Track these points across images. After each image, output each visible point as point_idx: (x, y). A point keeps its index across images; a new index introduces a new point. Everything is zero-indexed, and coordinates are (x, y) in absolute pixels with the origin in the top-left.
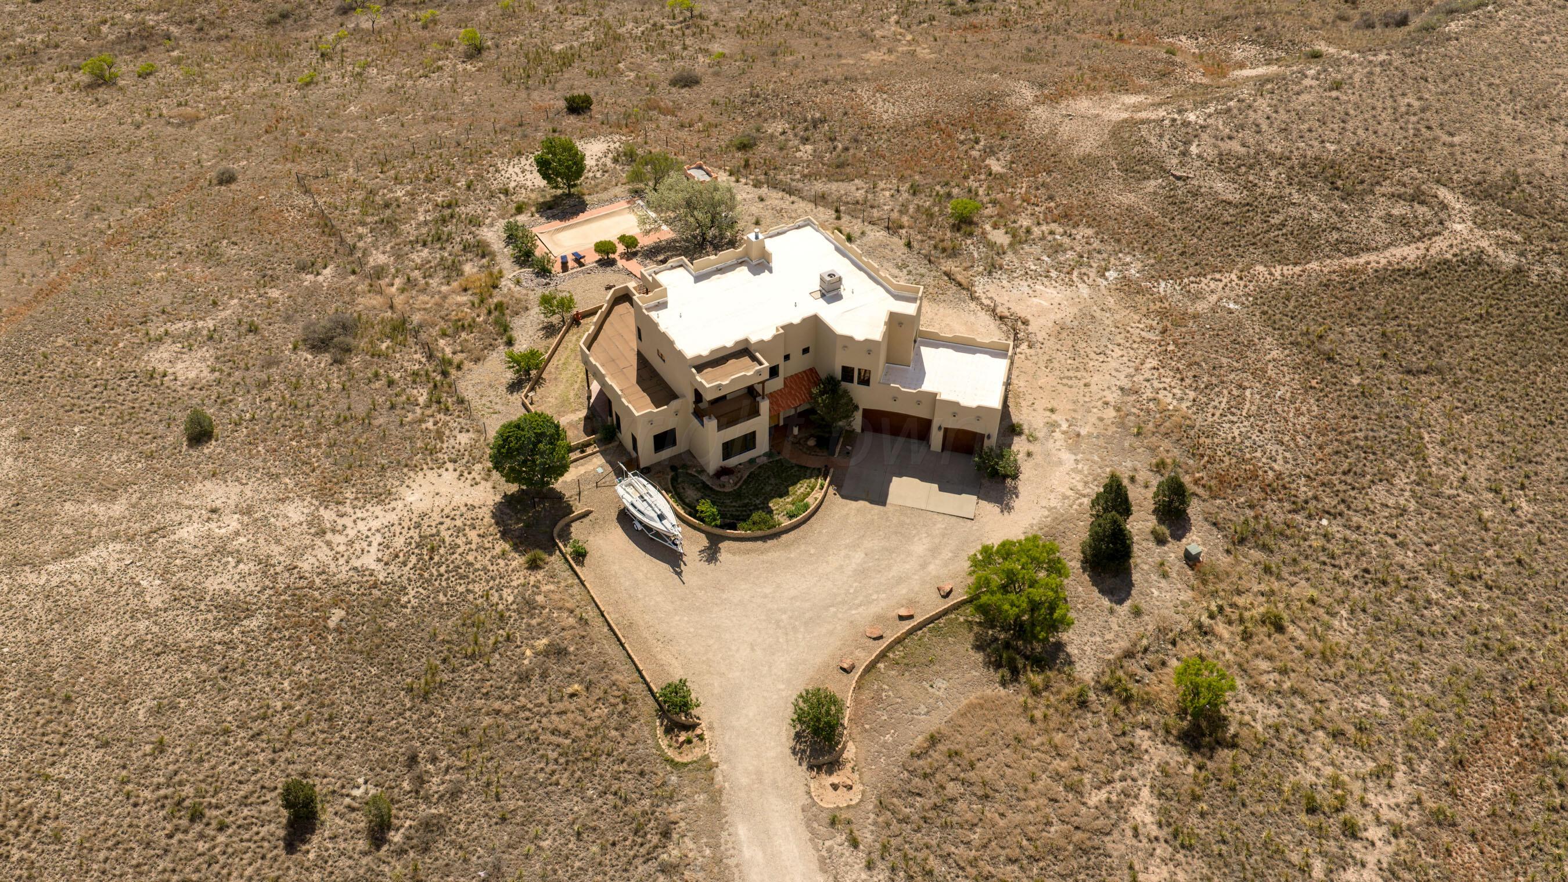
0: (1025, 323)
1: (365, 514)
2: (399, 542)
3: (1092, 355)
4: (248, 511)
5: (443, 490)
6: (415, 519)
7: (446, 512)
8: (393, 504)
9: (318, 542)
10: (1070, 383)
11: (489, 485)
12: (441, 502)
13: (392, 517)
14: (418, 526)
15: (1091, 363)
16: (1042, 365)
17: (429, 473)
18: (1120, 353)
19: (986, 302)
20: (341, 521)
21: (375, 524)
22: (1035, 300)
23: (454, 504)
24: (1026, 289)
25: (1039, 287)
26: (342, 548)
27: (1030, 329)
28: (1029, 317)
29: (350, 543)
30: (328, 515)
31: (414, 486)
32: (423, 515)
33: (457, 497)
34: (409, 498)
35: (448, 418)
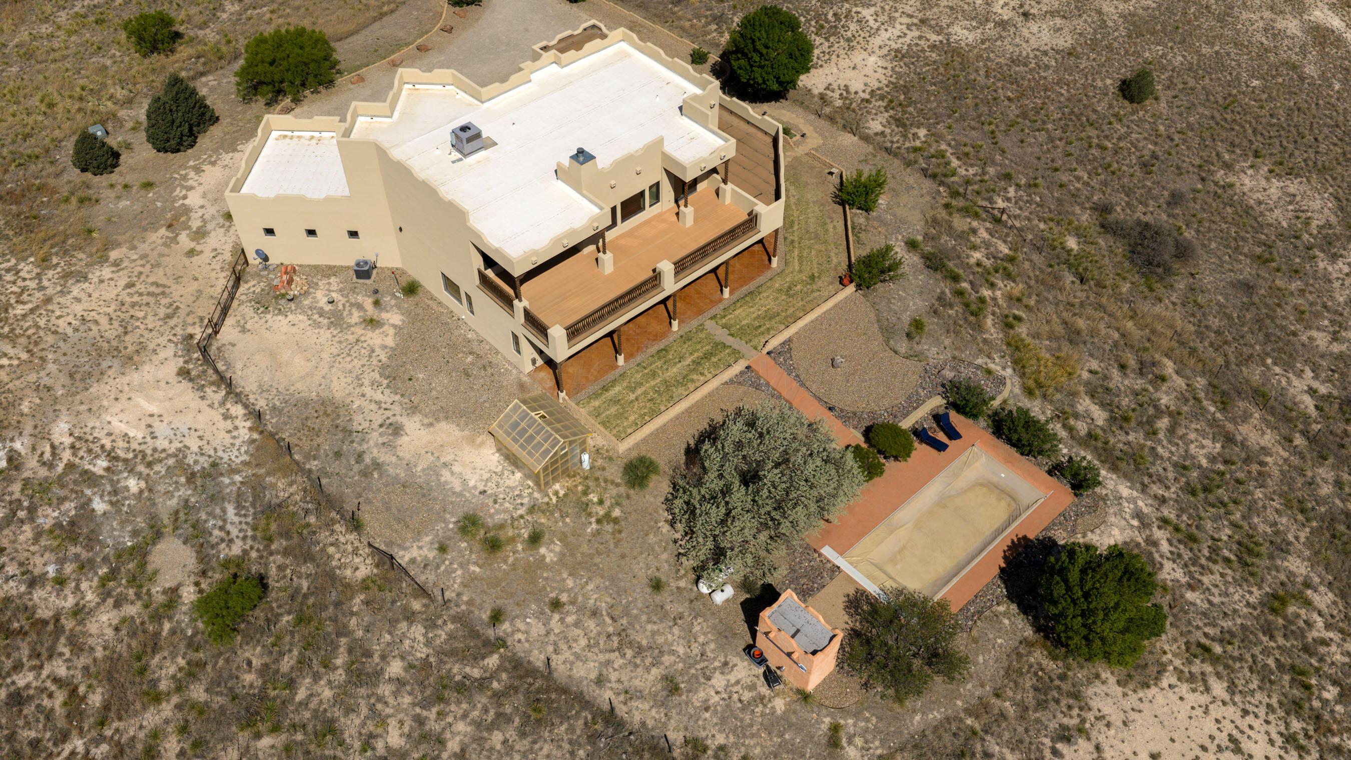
0: (184, 373)
1: (901, 40)
2: (853, 27)
3: (104, 321)
4: (1002, 24)
5: (851, 74)
6: (854, 43)
7: (834, 57)
8: (885, 51)
9: (920, 15)
10: (153, 289)
11: (816, 92)
12: (845, 63)
13: (877, 41)
14: (848, 40)
15: (110, 310)
16: (182, 312)
17: (877, 85)
18: (62, 323)
19: (238, 410)
20: (916, 33)
21: (884, 35)
22: (153, 408)
23: (833, 64)
24: (161, 429)
25: (137, 434)
26: (897, 15)
27: (180, 362)
28: (173, 379)
29: (892, 19)
30: (934, 38)
31: (880, 70)
32: (851, 48)
33: (835, 70)
34: (873, 59)
35: (907, 145)
